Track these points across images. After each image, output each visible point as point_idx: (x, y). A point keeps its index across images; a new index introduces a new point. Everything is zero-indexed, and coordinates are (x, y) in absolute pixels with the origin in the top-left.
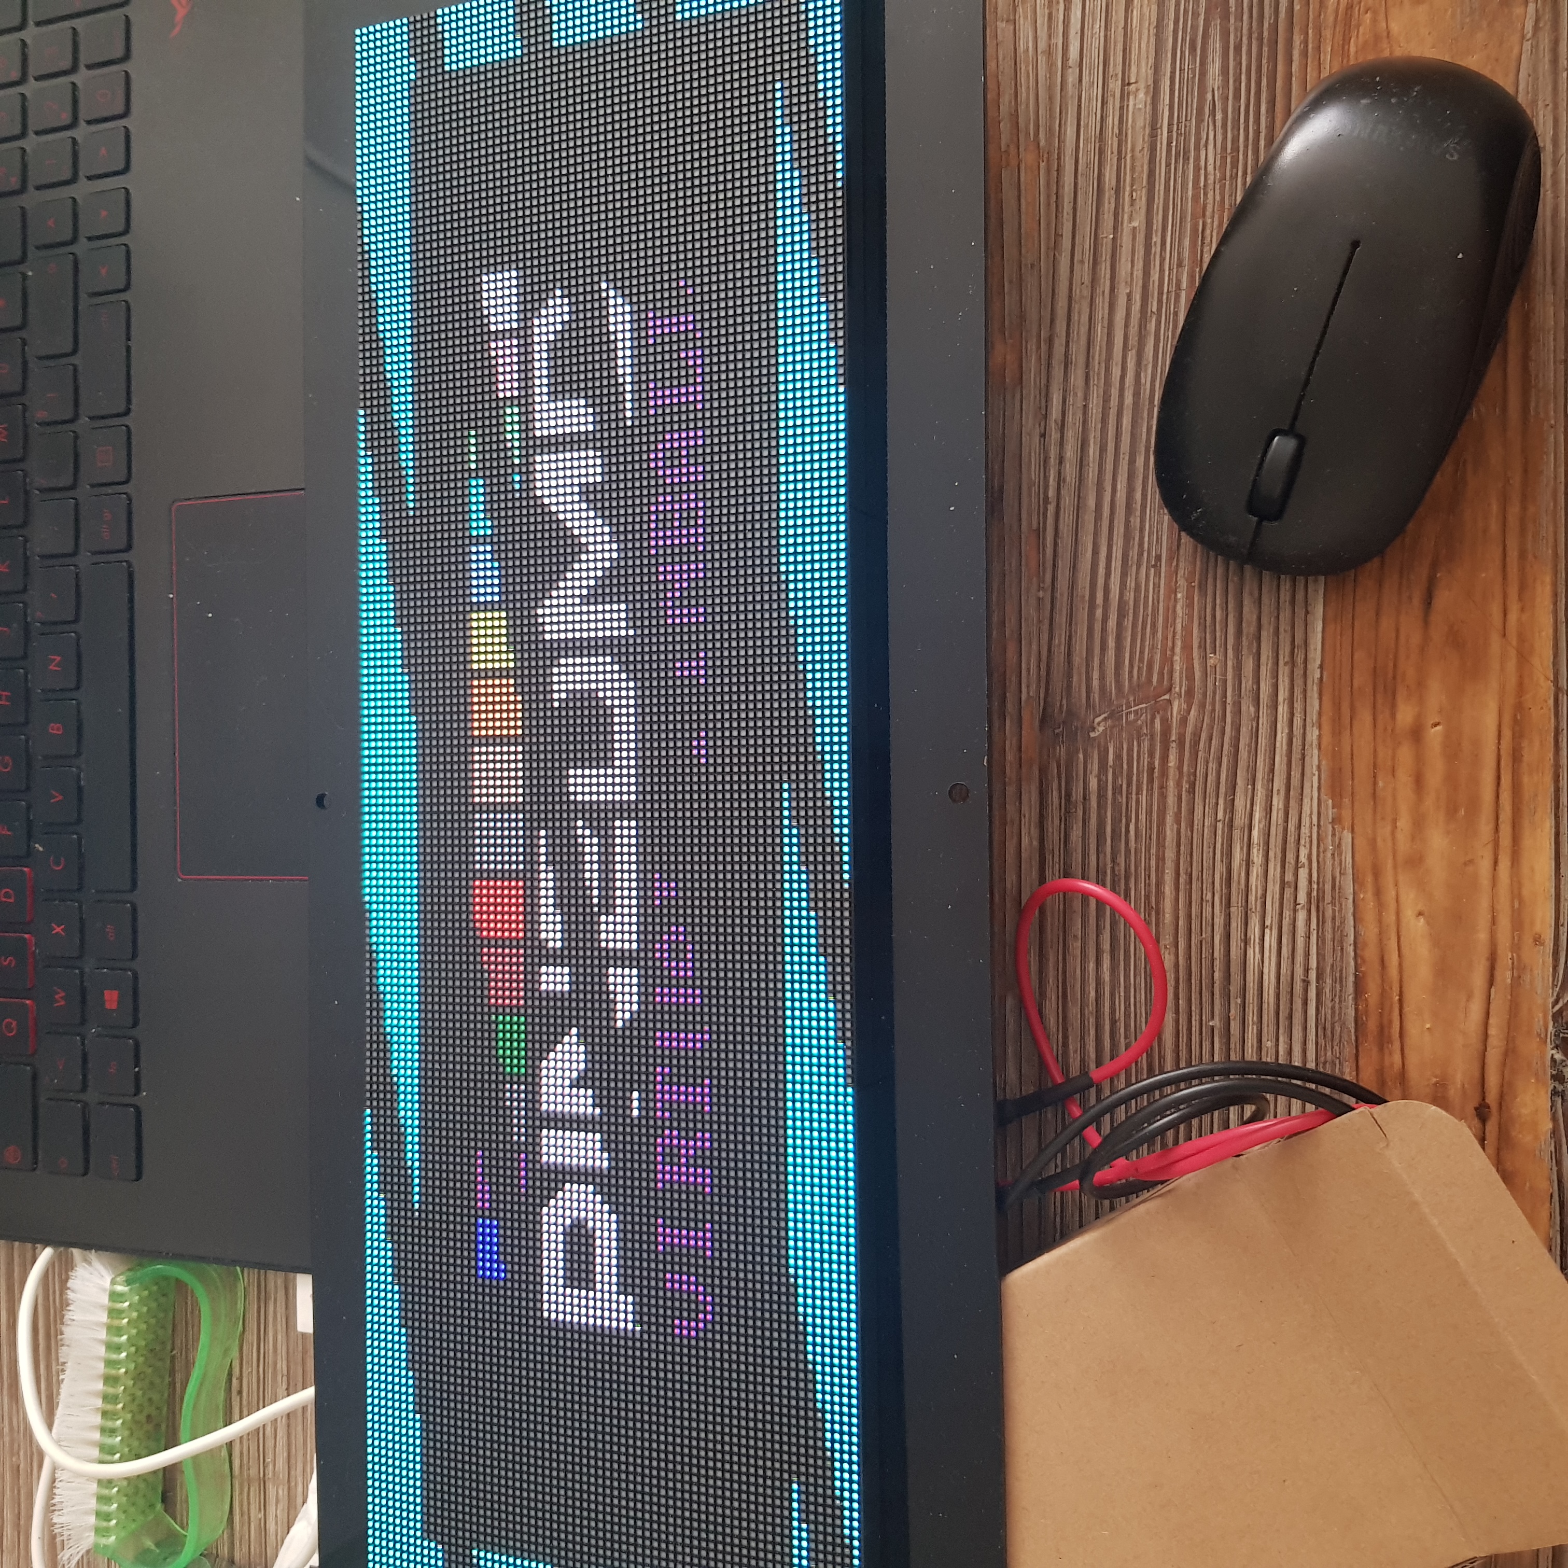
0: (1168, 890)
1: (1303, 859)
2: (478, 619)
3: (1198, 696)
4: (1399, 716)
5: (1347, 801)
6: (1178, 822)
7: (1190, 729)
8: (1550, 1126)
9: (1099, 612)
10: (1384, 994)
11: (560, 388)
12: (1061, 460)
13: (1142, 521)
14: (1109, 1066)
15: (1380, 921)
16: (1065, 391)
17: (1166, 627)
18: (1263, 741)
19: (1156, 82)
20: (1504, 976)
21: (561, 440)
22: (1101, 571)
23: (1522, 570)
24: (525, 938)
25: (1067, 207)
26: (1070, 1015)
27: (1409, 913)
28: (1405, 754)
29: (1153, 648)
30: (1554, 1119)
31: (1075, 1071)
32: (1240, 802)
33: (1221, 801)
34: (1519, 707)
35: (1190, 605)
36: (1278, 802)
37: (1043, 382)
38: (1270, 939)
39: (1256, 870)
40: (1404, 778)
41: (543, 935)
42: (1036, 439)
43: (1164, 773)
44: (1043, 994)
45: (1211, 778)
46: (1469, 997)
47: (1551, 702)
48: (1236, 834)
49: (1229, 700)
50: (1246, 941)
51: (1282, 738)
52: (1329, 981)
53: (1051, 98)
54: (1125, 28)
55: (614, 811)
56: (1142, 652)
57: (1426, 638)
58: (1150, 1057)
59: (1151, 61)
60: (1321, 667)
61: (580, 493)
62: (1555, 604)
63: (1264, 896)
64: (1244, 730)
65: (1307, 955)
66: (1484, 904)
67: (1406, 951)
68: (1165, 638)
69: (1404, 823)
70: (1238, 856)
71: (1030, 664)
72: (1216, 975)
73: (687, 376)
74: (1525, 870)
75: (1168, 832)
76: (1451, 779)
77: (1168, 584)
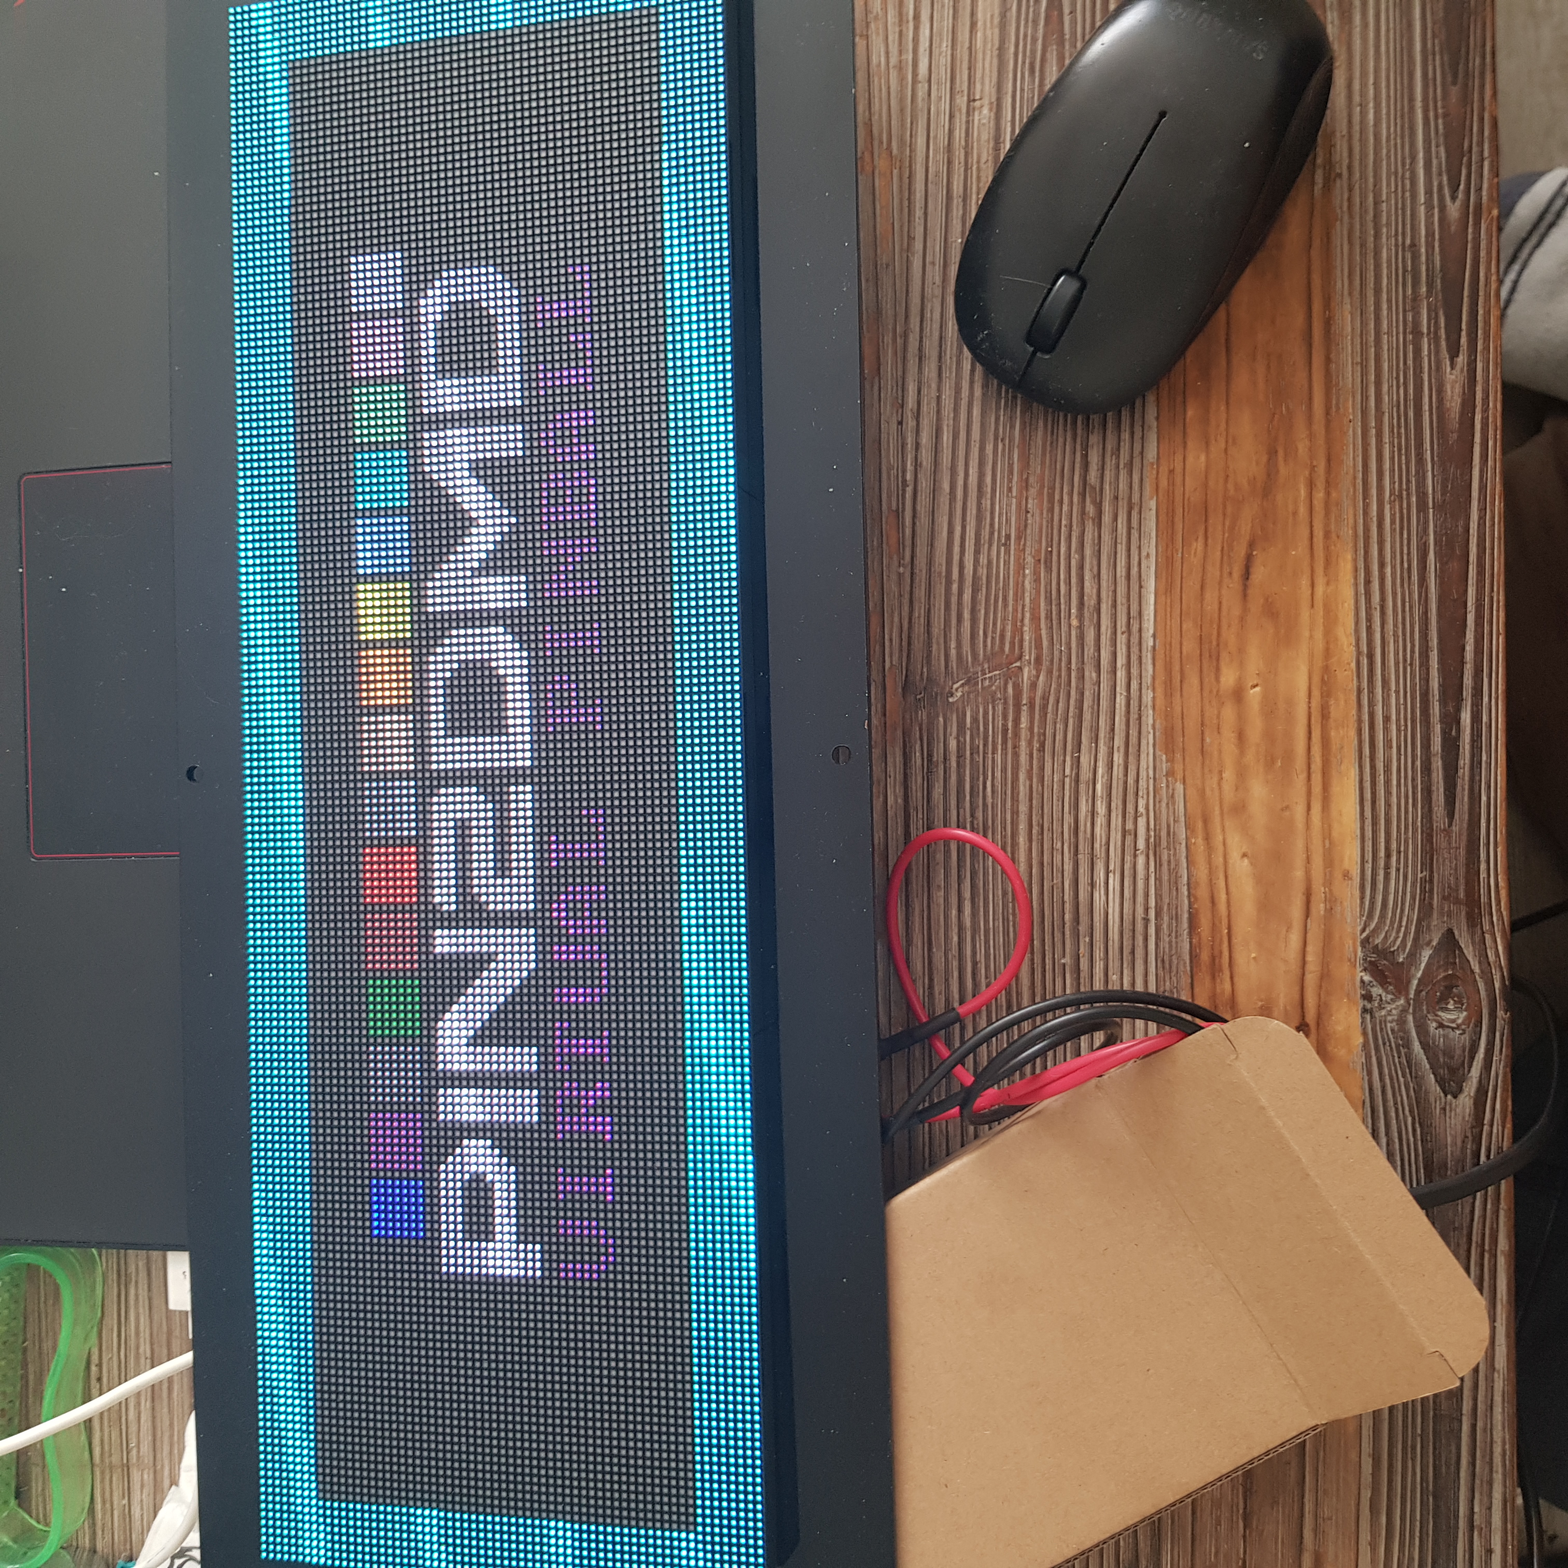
0: (1022, 840)
1: (1141, 809)
2: (365, 591)
3: (1045, 663)
4: (1223, 679)
5: (1178, 756)
6: (1031, 779)
7: (1039, 693)
8: (1361, 1040)
9: (955, 587)
10: (1214, 927)
11: (447, 367)
12: (917, 446)
13: (993, 505)
14: (971, 1005)
15: (1210, 863)
16: (920, 382)
17: (1016, 600)
18: (1104, 703)
19: (999, 100)
20: (1319, 908)
21: (449, 417)
22: (956, 549)
23: (1327, 548)
24: (418, 903)
25: (919, 213)
26: (935, 960)
27: (1235, 855)
28: (1229, 713)
29: (1004, 619)
30: (1365, 1033)
31: (940, 1008)
32: (1084, 760)
33: (1068, 758)
34: (1326, 669)
35: (1037, 580)
36: (1118, 758)
37: (900, 373)
38: (1114, 881)
39: (1100, 821)
40: (1229, 733)
41: (437, 899)
42: (894, 426)
43: (1016, 735)
44: (909, 942)
45: (1059, 737)
46: (1289, 929)
47: (1353, 665)
48: (1082, 787)
49: (1073, 666)
50: (1092, 885)
51: (1120, 700)
52: (1166, 918)
53: (902, 110)
54: (970, 48)
55: (508, 776)
56: (995, 624)
57: (1245, 610)
58: (1009, 994)
59: (994, 80)
60: (1154, 636)
61: (470, 469)
62: (1356, 578)
63: (1108, 844)
64: (1087, 694)
65: (1147, 895)
66: (1300, 844)
67: (1233, 889)
68: (1015, 610)
69: (1228, 775)
70: (1084, 808)
71: (892, 634)
72: (1067, 917)
73: (577, 359)
74: (1334, 813)
75: (1021, 788)
76: (1269, 736)
77: (1017, 559)
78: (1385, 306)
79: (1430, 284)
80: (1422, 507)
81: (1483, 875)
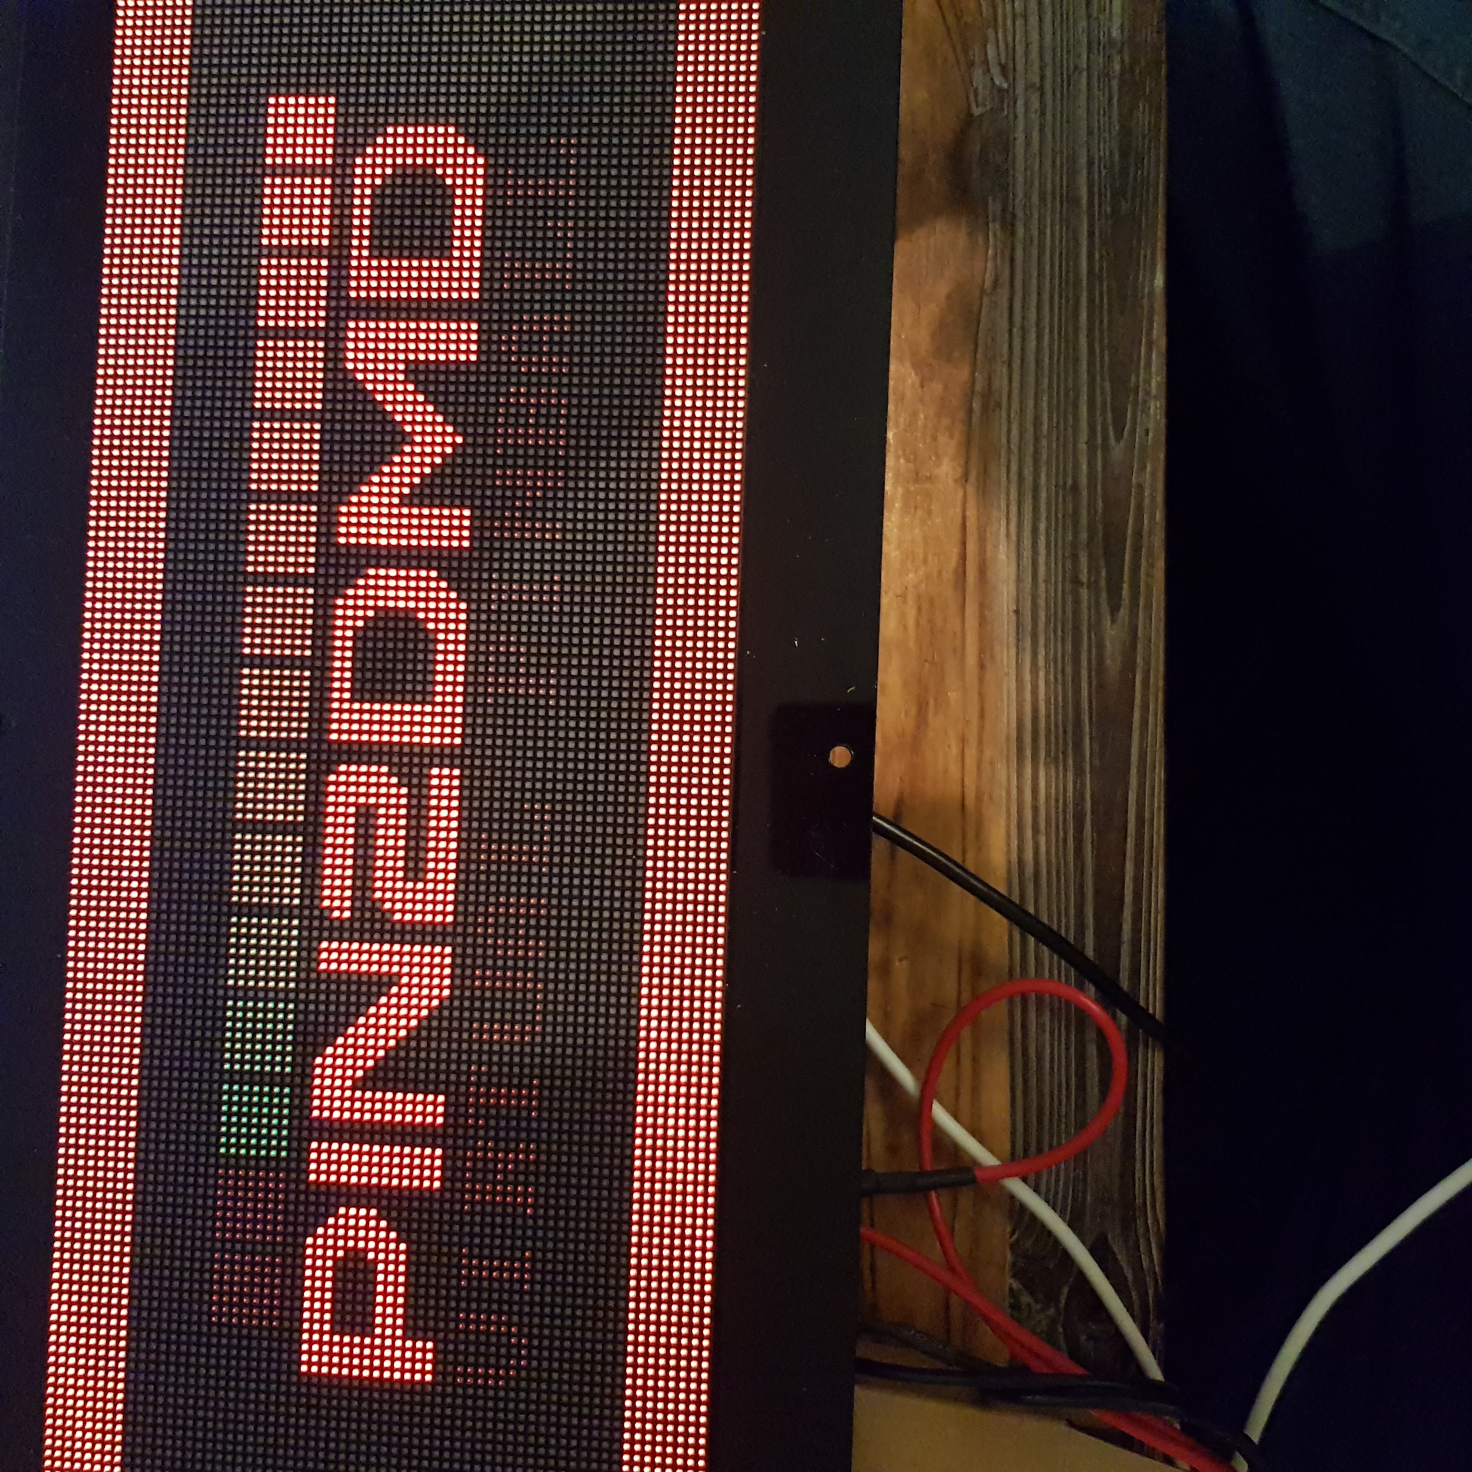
79: (1092, 531)
80: (1079, 772)
81: (1138, 1174)
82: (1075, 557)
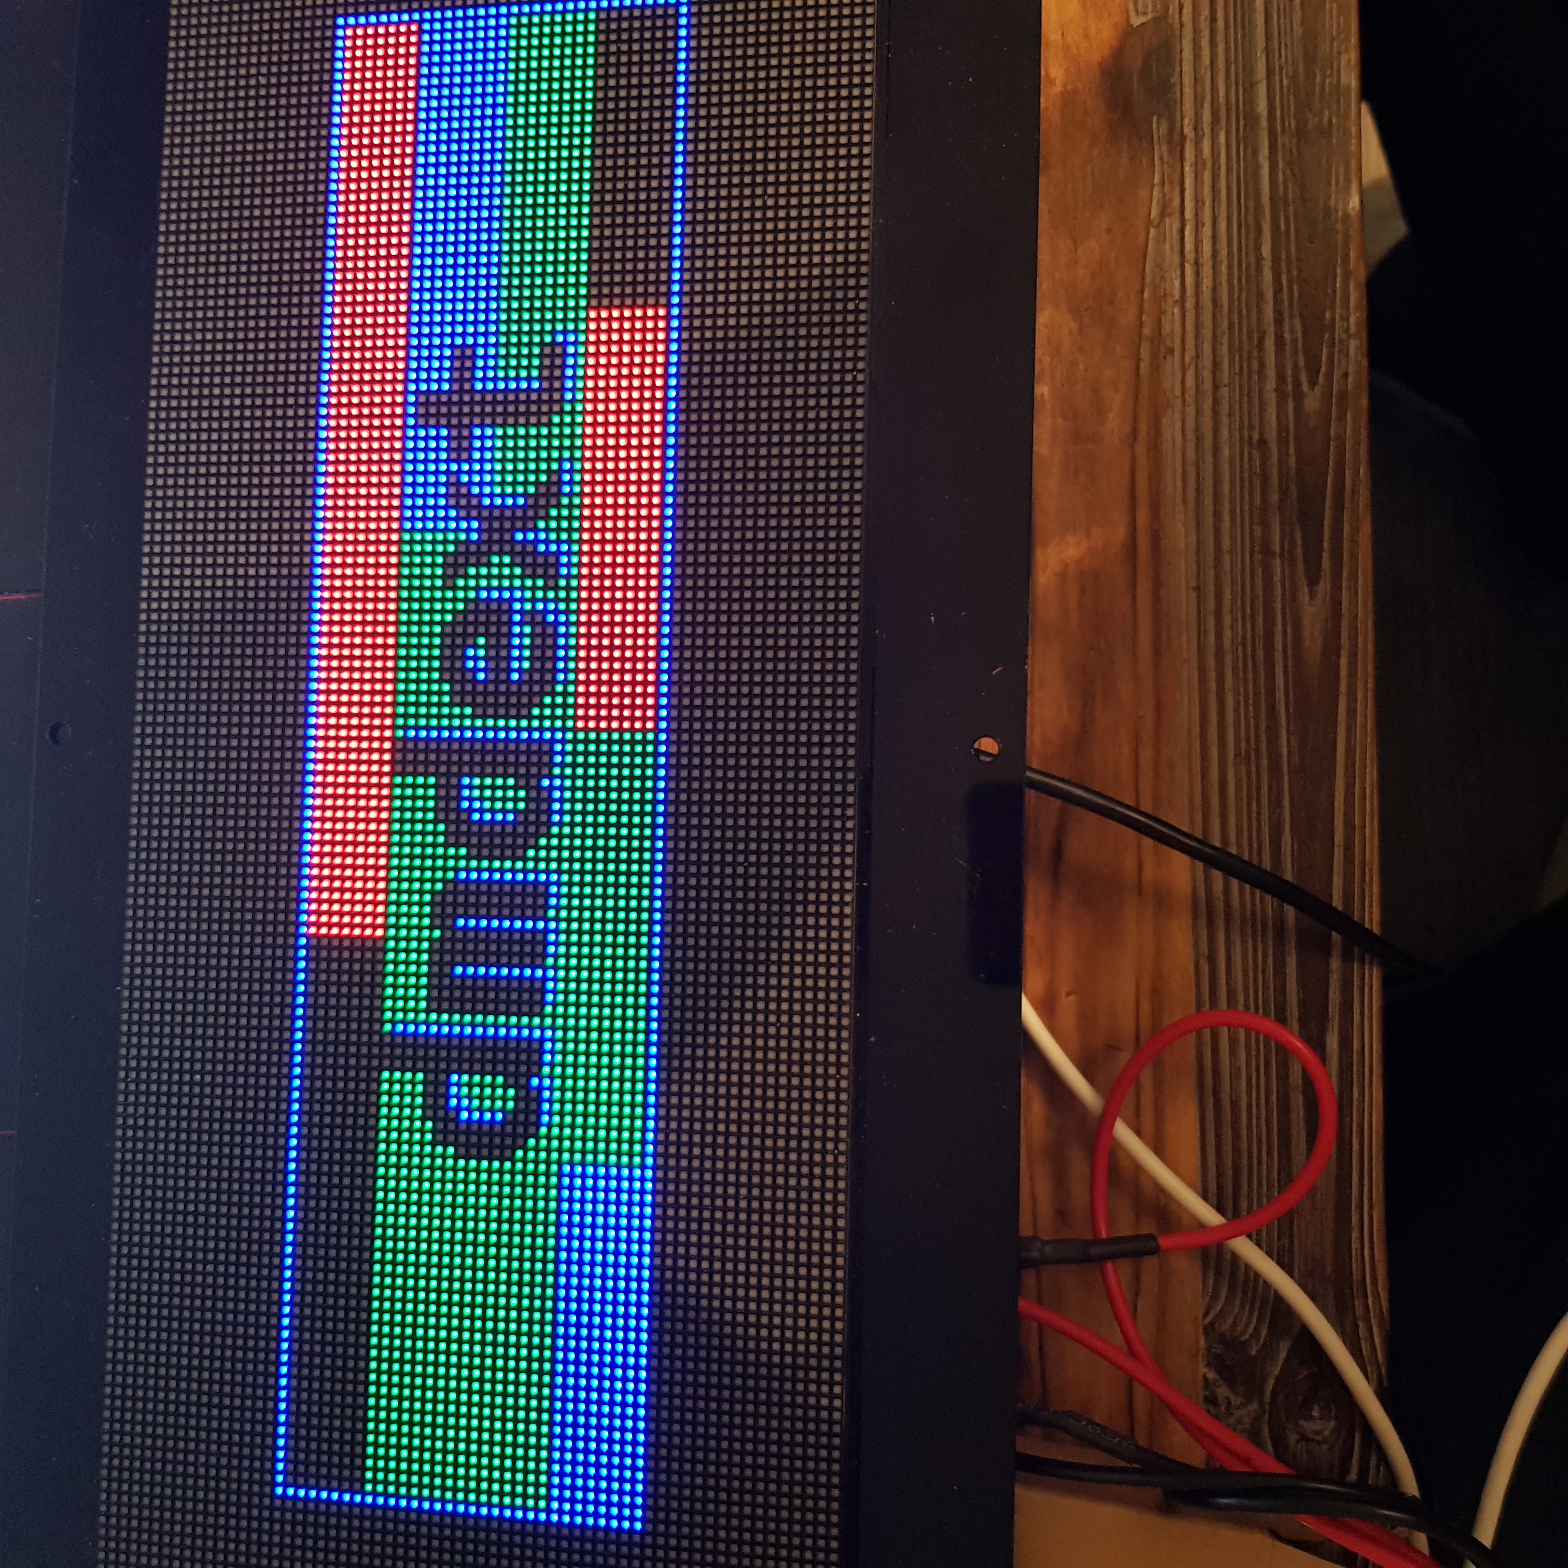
20: (1151, 1284)
34: (1157, 974)
78: (1226, 517)
79: (1284, 492)
80: (1275, 771)
81: (1355, 1246)
82: (1265, 524)
